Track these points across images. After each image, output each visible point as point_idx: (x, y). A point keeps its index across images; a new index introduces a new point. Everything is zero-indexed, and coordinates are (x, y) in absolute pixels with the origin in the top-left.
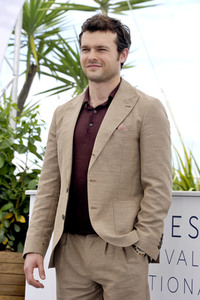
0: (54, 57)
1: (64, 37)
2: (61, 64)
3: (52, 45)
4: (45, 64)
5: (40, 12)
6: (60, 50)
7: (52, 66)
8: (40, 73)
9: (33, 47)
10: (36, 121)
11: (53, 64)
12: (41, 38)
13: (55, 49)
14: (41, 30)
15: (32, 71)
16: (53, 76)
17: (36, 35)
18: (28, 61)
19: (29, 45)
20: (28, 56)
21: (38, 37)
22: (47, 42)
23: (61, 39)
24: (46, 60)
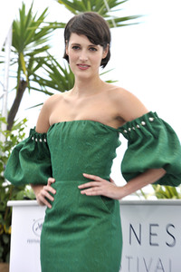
0: (43, 73)
2: (50, 79)
3: (41, 62)
4: (35, 80)
5: (29, 31)
6: (49, 66)
7: (42, 82)
8: (30, 88)
9: (23, 64)
11: (42, 79)
12: (31, 55)
13: (44, 65)
14: (31, 47)
15: (22, 87)
16: (42, 91)
17: (25, 53)
18: (18, 77)
19: (20, 61)
20: (19, 73)
21: (27, 55)
22: (37, 59)
23: (50, 57)
24: (35, 76)
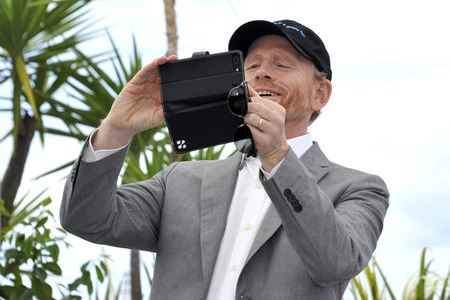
0: (69, 95)
1: (87, 53)
3: (64, 72)
4: (53, 113)
5: (33, 10)
6: (82, 79)
7: (67, 114)
8: (43, 131)
9: (24, 79)
10: (47, 232)
11: (68, 109)
12: (40, 59)
13: (71, 80)
14: (38, 43)
15: (25, 130)
16: (71, 135)
17: (27, 55)
18: (16, 109)
19: (16, 77)
20: (16, 100)
21: (32, 60)
22: (54, 67)
23: (82, 59)
24: (54, 103)
